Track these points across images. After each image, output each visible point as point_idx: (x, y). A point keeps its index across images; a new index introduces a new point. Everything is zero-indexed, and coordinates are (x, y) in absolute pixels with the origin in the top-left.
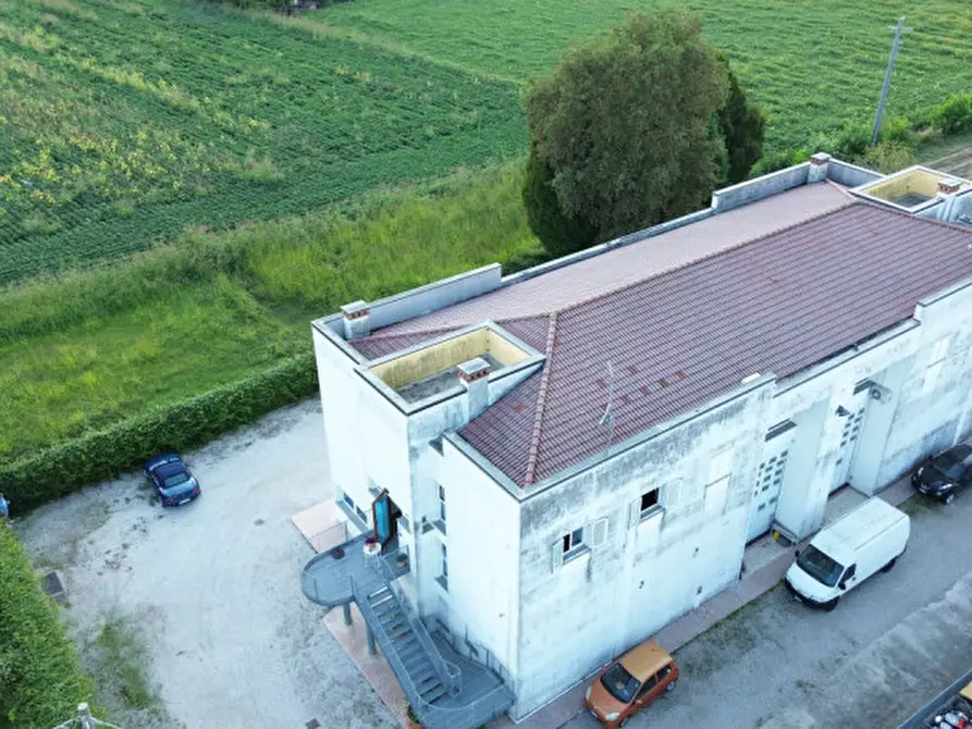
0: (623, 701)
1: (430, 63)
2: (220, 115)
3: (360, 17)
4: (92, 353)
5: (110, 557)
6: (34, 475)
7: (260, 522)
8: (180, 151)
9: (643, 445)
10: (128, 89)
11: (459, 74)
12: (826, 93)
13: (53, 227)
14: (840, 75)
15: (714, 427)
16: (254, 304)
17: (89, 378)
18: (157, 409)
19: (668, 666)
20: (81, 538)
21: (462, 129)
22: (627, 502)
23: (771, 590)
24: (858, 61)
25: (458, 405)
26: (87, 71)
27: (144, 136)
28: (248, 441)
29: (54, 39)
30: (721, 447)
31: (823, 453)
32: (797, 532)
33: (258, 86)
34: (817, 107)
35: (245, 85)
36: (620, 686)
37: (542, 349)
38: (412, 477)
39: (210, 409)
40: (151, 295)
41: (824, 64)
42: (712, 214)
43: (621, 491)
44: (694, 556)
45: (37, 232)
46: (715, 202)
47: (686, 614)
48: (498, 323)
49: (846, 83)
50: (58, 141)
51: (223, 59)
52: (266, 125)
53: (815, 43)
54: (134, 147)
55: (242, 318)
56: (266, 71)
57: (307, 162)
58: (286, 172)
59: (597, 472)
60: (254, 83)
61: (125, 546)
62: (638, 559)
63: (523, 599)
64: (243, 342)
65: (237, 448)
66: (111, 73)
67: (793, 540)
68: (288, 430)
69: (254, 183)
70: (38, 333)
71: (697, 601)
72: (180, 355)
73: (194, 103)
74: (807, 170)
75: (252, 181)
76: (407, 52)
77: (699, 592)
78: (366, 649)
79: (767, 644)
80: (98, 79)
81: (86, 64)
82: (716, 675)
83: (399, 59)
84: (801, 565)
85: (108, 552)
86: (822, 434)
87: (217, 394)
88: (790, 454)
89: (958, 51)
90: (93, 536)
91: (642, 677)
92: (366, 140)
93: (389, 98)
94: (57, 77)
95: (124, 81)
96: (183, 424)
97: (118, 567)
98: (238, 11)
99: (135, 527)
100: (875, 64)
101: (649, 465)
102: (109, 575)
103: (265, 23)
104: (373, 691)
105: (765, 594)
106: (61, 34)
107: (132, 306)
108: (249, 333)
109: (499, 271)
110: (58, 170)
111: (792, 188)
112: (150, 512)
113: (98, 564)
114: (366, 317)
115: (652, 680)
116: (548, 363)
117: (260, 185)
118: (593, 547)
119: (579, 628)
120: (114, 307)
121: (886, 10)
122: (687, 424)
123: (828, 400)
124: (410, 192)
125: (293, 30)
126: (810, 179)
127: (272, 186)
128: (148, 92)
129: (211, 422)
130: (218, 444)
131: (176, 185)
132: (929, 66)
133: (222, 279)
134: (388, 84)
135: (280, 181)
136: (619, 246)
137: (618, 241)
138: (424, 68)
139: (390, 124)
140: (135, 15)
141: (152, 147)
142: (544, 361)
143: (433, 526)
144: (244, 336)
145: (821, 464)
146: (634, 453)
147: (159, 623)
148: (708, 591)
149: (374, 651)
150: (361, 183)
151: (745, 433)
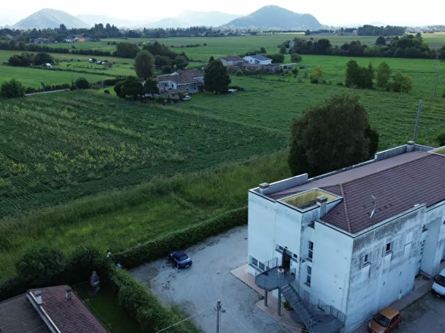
0: (384, 326)
1: (227, 122)
2: (151, 139)
3: (193, 106)
4: (130, 219)
5: (164, 285)
6: (130, 255)
7: (218, 273)
8: (139, 151)
9: (388, 223)
10: (109, 130)
11: (240, 125)
12: (388, 131)
13: (99, 177)
14: (392, 126)
15: (408, 221)
16: (187, 202)
17: (131, 227)
18: (169, 234)
19: (398, 315)
20: (150, 279)
21: (248, 144)
22: (382, 246)
23: (426, 294)
24: (397, 121)
25: (317, 212)
26: (90, 124)
27: (124, 146)
28: (203, 247)
29: (74, 114)
30: (410, 229)
31: (439, 240)
32: (431, 274)
33: (162, 129)
34: (386, 136)
35: (156, 129)
36: (382, 322)
37: (341, 195)
38: (301, 239)
39: (189, 234)
40: (146, 200)
41: (383, 121)
42: (375, 161)
43: (381, 241)
44: (400, 275)
45: (93, 179)
46: (376, 157)
47: (396, 302)
48: (320, 188)
49: (394, 128)
50: (89, 147)
51: (144, 120)
52: (171, 143)
53: (378, 115)
54: (121, 150)
55: (184, 207)
56: (164, 124)
57: (191, 154)
58: (185, 158)
59: (375, 231)
60: (160, 128)
61: (169, 282)
62: (384, 271)
63: (351, 279)
64: (186, 215)
65: (199, 250)
66: (101, 125)
67: (429, 277)
68: (217, 243)
69: (174, 162)
70: (106, 212)
71: (400, 296)
72: (163, 220)
73: (139, 135)
74: (406, 147)
75: (172, 161)
76: (217, 118)
77: (401, 293)
78: (276, 314)
79: (431, 311)
80: (96, 127)
81: (90, 122)
82: (415, 322)
83: (214, 120)
84: (437, 282)
85: (163, 284)
86: (439, 232)
87: (191, 229)
88: (426, 242)
89: (436, 118)
90: (155, 279)
91: (391, 318)
92: (211, 147)
93: (215, 133)
94: (80, 126)
95: (108, 128)
96: (180, 239)
97: (168, 289)
98: (143, 104)
99: (170, 276)
100: (404, 122)
101: (389, 232)
102: (166, 291)
103: (156, 108)
104: (284, 327)
105: (424, 296)
106: (75, 112)
107: (140, 203)
108: (188, 212)
109: (307, 176)
110: (94, 157)
111: (401, 154)
112: (174, 271)
113: (160, 288)
114: (268, 188)
115: (393, 319)
116: (344, 199)
117: (176, 162)
118: (372, 262)
119: (365, 298)
120: (133, 204)
121: (401, 104)
122: (400, 218)
123: (441, 218)
124: (237, 164)
125: (168, 111)
126: (407, 151)
127: (180, 162)
128: (119, 131)
129: (189, 239)
130: (191, 248)
131: (143, 162)
132: (425, 123)
133: (173, 194)
134: (214, 128)
135: (183, 161)
136: (345, 170)
137: (345, 169)
138: (226, 123)
139: (219, 142)
140: (102, 105)
141: (128, 150)
142: (343, 199)
143: (305, 260)
144: (187, 213)
145: (439, 244)
146: (385, 226)
147: (192, 307)
148: (404, 292)
149: (279, 314)
150: (215, 161)
151: (417, 226)
